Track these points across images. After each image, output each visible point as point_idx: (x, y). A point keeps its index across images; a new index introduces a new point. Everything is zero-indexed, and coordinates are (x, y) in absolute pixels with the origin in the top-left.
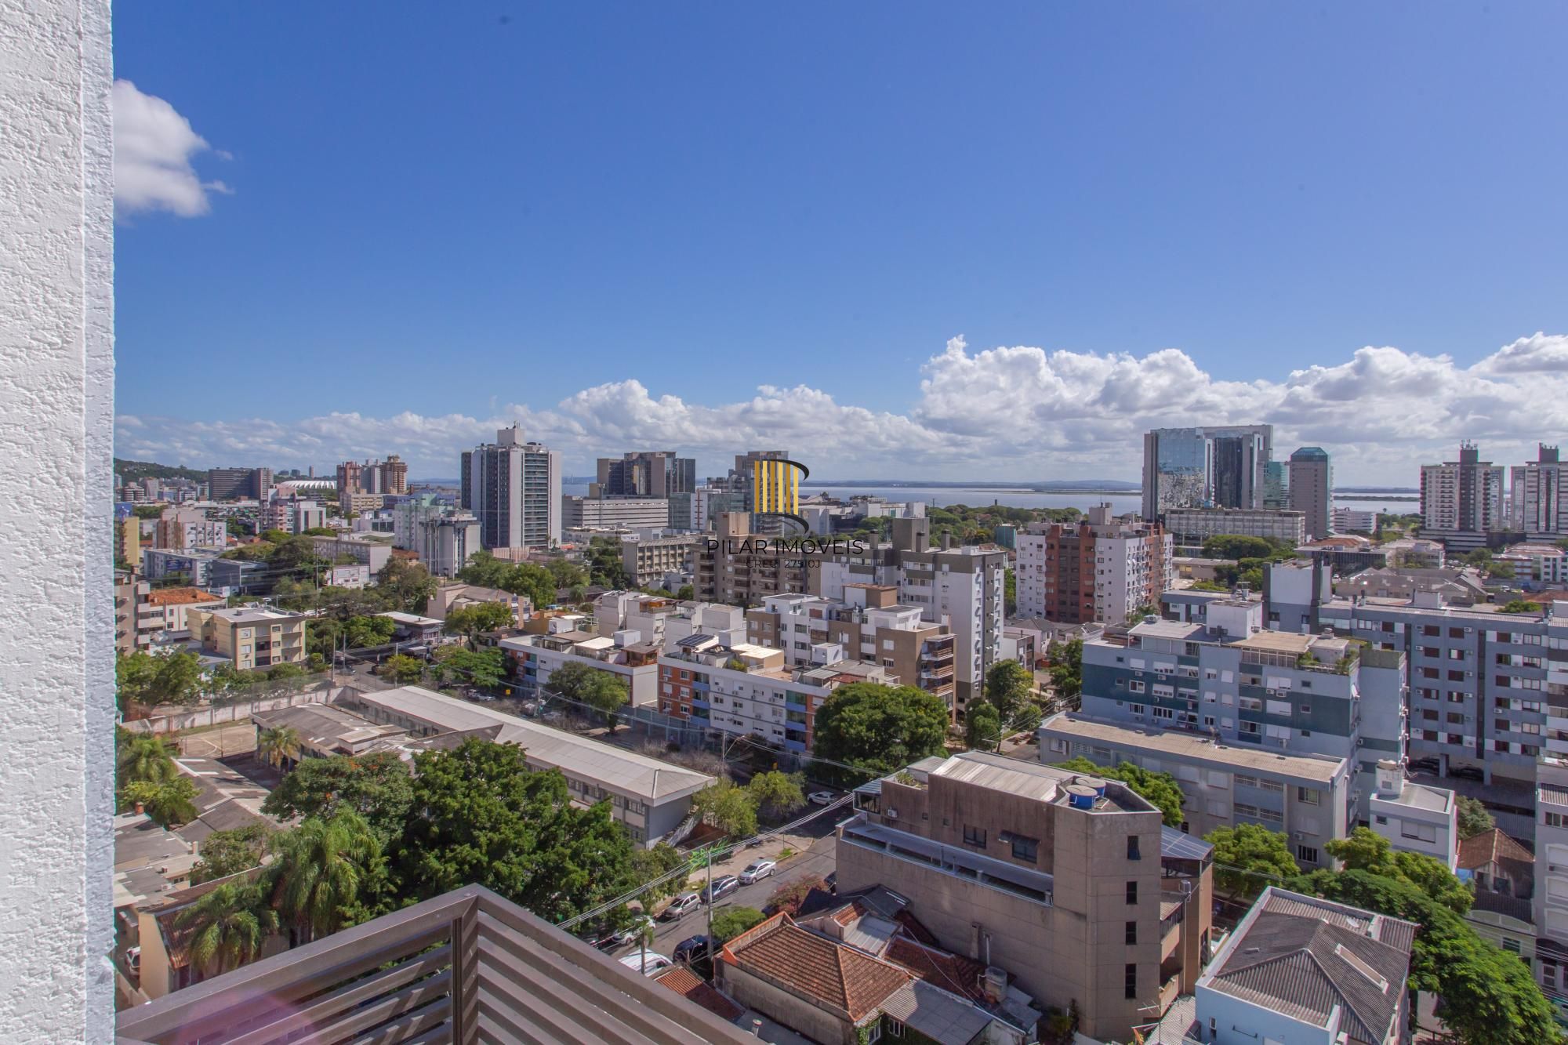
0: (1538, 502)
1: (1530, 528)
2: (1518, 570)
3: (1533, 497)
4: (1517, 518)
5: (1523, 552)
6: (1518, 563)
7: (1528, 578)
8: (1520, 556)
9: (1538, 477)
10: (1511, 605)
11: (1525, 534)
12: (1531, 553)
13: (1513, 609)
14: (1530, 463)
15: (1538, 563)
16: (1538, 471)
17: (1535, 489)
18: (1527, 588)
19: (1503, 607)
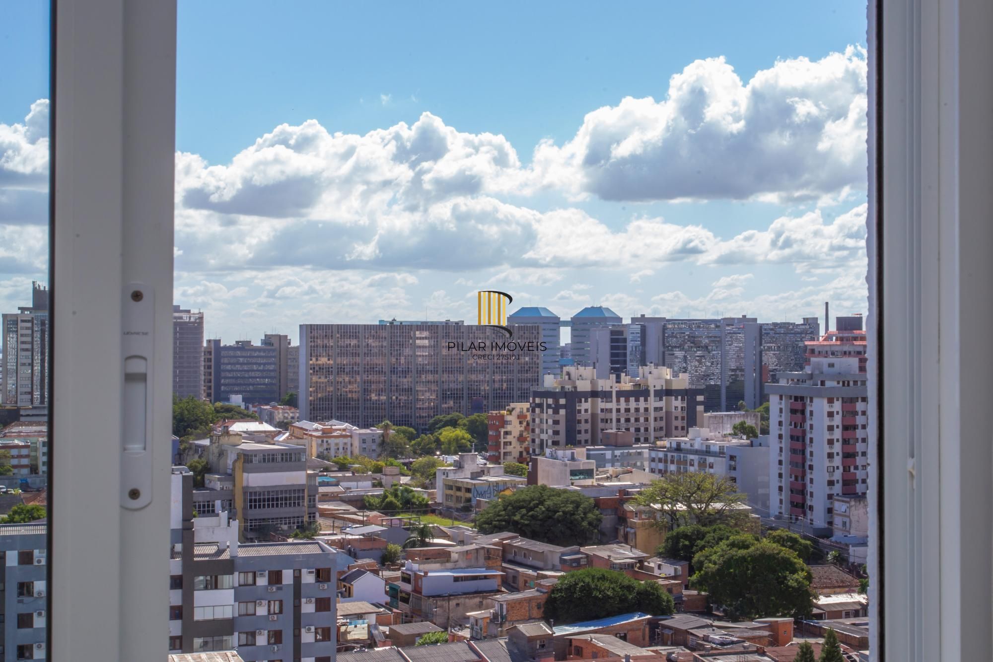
0: (32, 365)
1: (24, 402)
2: (15, 462)
3: (25, 357)
4: (9, 387)
5: (19, 435)
6: (14, 452)
7: (25, 471)
8: (16, 442)
9: (32, 329)
10: (15, 512)
11: (18, 409)
12: (28, 436)
13: (17, 517)
14: (23, 309)
15: (36, 449)
16: (32, 321)
17: (29, 346)
18: (25, 487)
19: (5, 516)
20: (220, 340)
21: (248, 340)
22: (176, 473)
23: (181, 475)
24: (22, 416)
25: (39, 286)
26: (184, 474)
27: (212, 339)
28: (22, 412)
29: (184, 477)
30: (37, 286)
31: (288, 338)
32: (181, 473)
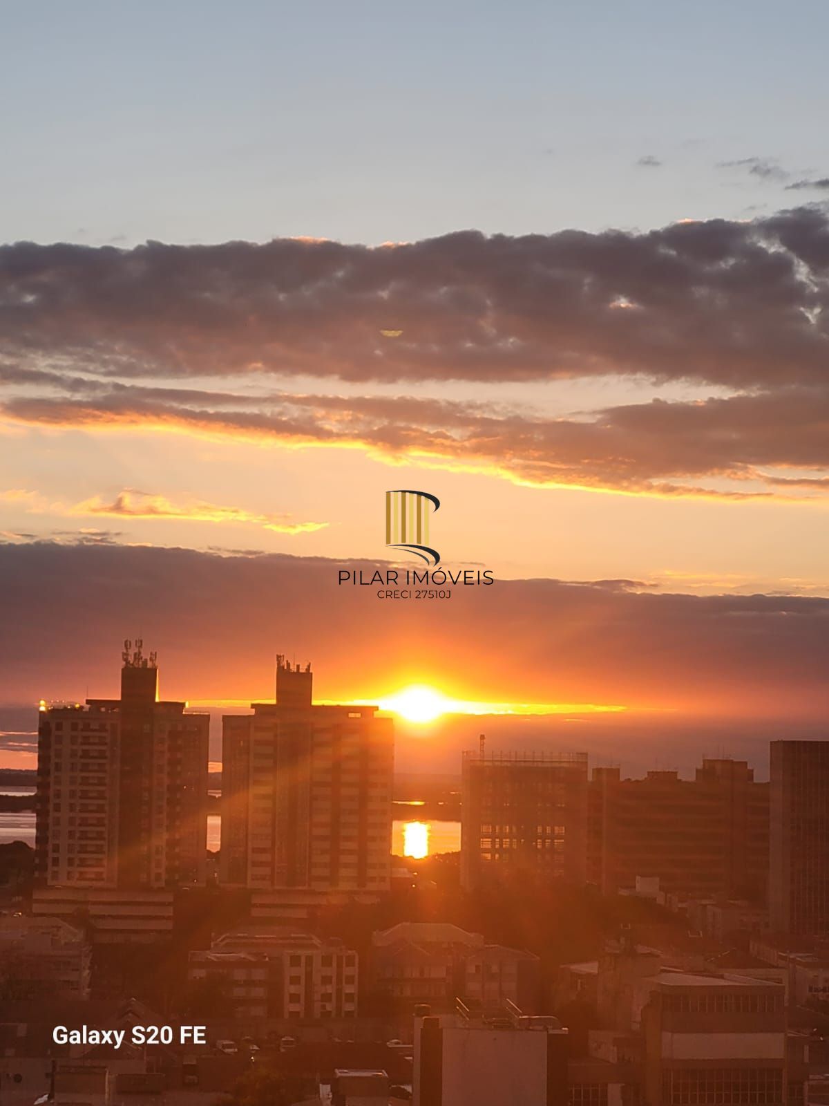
2: (242, 993)
5: (247, 944)
6: (239, 975)
8: (243, 956)
11: (248, 894)
14: (259, 708)
20: (619, 770)
21: (671, 770)
22: (537, 1027)
23: (545, 1033)
24: (255, 905)
25: (288, 665)
26: (551, 1032)
27: (604, 767)
28: (256, 900)
29: (550, 1037)
30: (284, 663)
31: (749, 767)
32: (547, 1029)
